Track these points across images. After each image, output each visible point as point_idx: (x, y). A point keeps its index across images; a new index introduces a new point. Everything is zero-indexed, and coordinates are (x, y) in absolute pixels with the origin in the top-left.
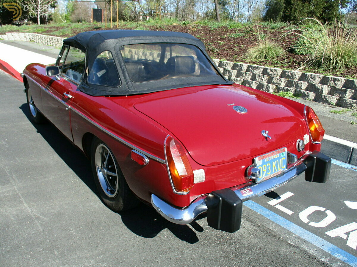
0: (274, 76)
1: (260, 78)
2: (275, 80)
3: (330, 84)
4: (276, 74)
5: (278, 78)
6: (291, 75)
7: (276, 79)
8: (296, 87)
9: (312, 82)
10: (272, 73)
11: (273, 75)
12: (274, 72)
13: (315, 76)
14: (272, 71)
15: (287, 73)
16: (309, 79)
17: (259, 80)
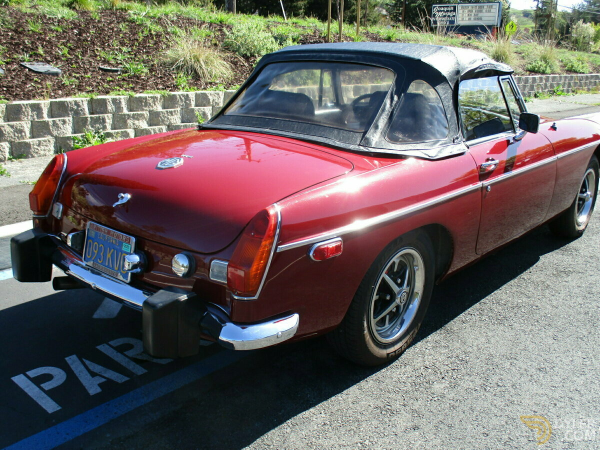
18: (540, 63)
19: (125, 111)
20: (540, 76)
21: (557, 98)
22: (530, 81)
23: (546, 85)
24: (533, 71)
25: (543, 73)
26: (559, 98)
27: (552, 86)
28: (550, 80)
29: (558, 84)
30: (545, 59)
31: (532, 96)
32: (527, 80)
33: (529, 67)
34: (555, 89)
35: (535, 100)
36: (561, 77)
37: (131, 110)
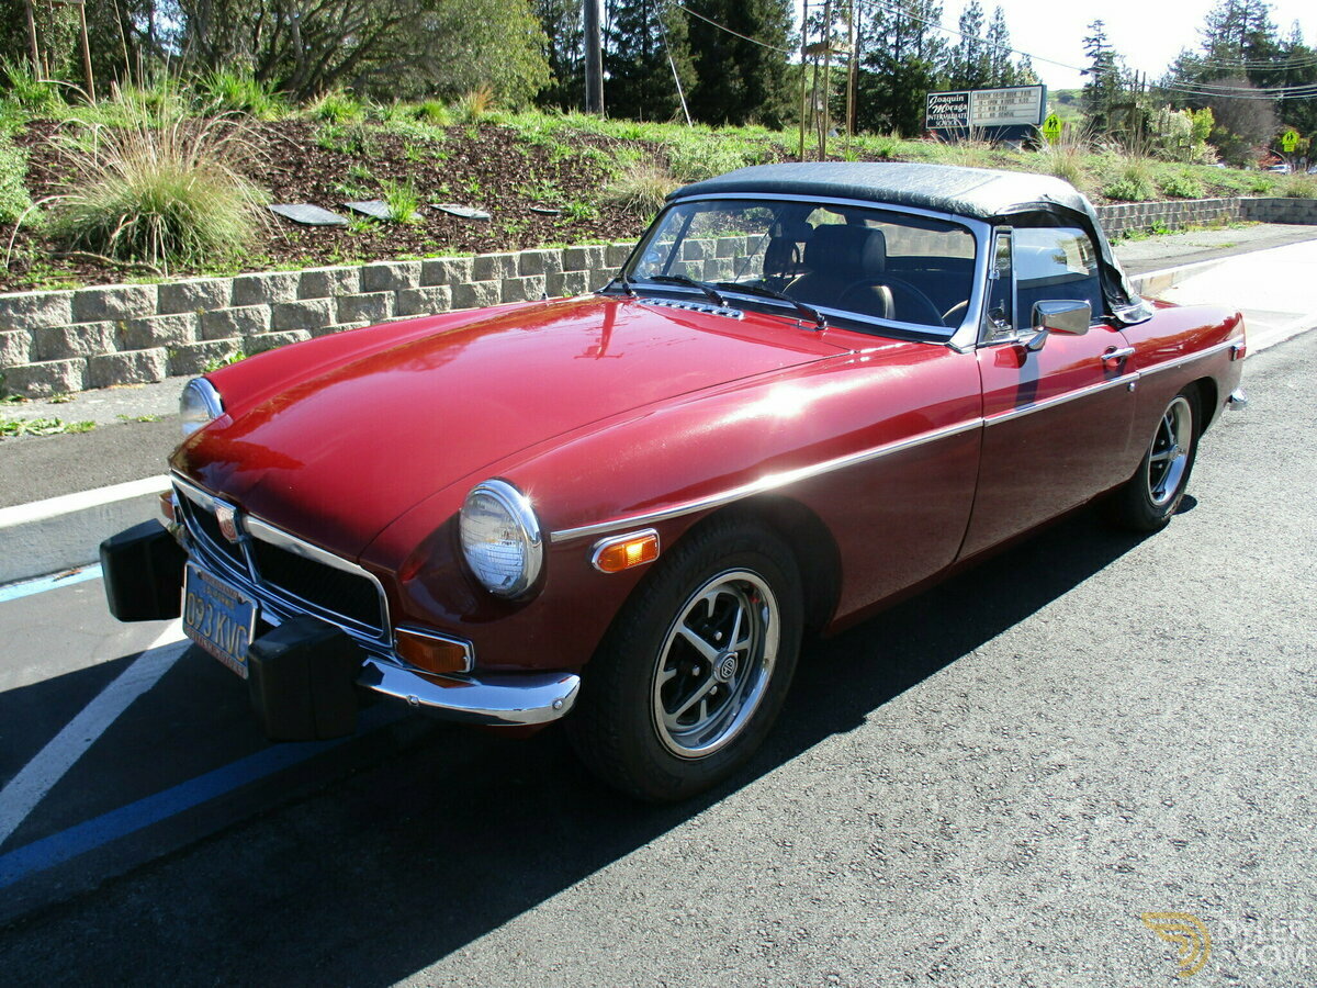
0: (140, 313)
1: (87, 341)
2: (160, 329)
3: (333, 291)
4: (146, 304)
5: (167, 319)
6: (208, 293)
7: (162, 322)
8: (242, 331)
9: (281, 298)
10: (130, 305)
11: (135, 310)
12: (135, 302)
13: (284, 279)
14: (129, 299)
15: (190, 290)
16: (272, 294)
17: (86, 346)
18: (1125, 184)
19: (604, 267)
20: (1128, 204)
21: (1158, 237)
22: (1116, 213)
23: (1139, 218)
24: (1114, 198)
25: (1132, 200)
26: (1165, 239)
27: (1149, 220)
28: (1146, 211)
29: (1158, 217)
30: (1131, 177)
31: (1120, 237)
32: (1111, 212)
33: (1108, 190)
34: (1154, 224)
35: (1126, 242)
36: (1161, 205)
37: (609, 266)
